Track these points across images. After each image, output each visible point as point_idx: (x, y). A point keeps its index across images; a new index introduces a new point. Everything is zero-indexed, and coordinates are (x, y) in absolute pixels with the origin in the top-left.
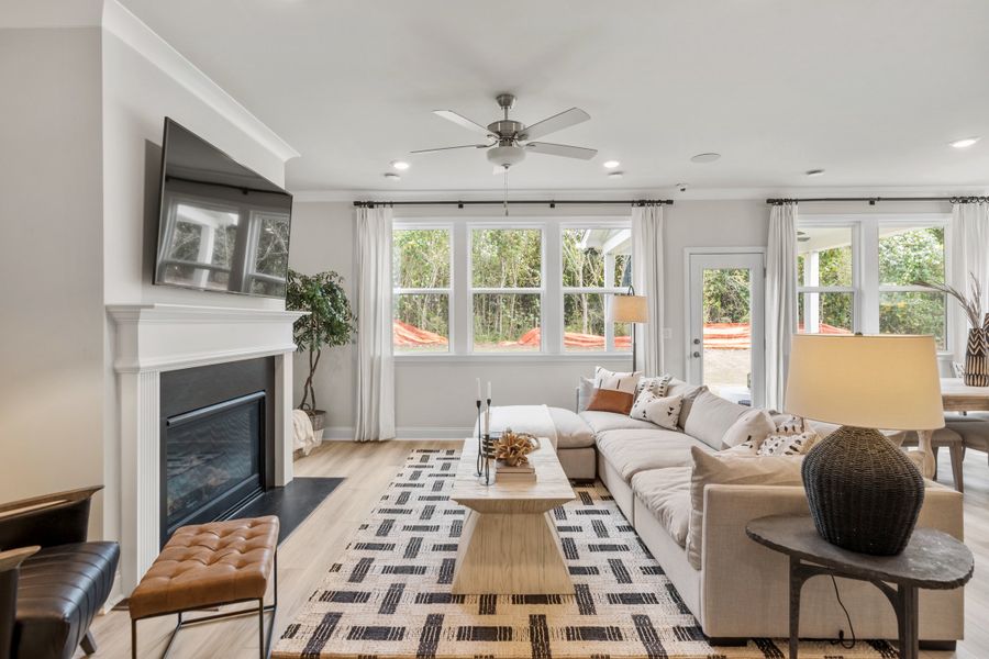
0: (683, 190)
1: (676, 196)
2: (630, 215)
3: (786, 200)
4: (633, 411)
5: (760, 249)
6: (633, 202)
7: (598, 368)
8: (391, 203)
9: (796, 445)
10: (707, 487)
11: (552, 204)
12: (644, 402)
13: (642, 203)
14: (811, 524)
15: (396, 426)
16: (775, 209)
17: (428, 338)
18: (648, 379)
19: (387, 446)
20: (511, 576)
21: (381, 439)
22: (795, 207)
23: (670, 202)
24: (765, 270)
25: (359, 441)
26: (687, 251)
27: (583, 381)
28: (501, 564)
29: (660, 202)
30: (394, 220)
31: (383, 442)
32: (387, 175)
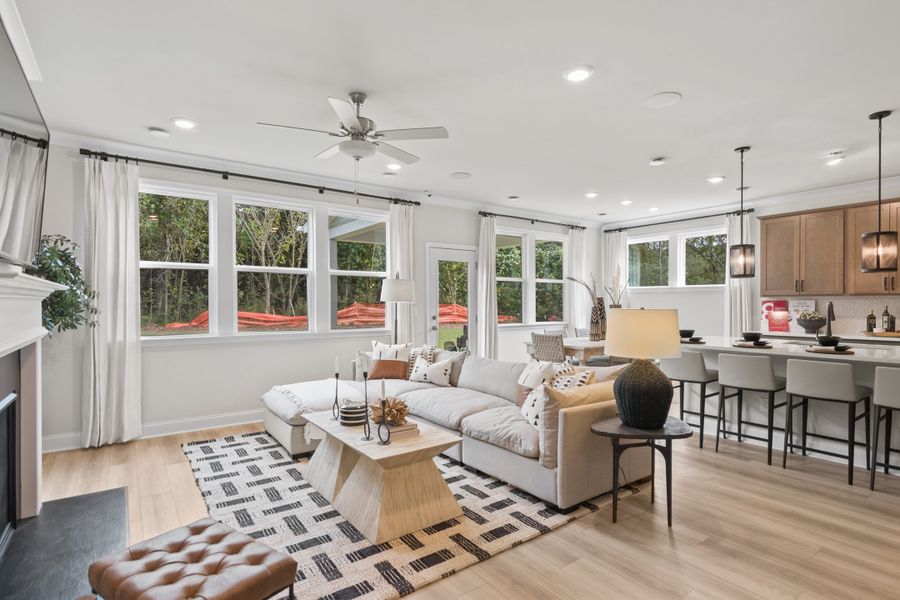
0: (430, 196)
1: (422, 199)
3: (490, 214)
4: (413, 376)
5: (474, 248)
6: (390, 199)
7: (374, 342)
8: (137, 160)
9: (584, 380)
10: (562, 411)
12: (421, 367)
13: (396, 201)
14: (619, 422)
15: (143, 422)
16: (484, 220)
18: (417, 349)
19: (137, 446)
20: (418, 515)
21: (125, 440)
22: (495, 220)
23: (418, 204)
24: (477, 264)
25: (92, 448)
26: (428, 245)
27: (360, 354)
28: (410, 508)
29: (411, 202)
30: (140, 180)
31: (128, 443)
32: (152, 129)
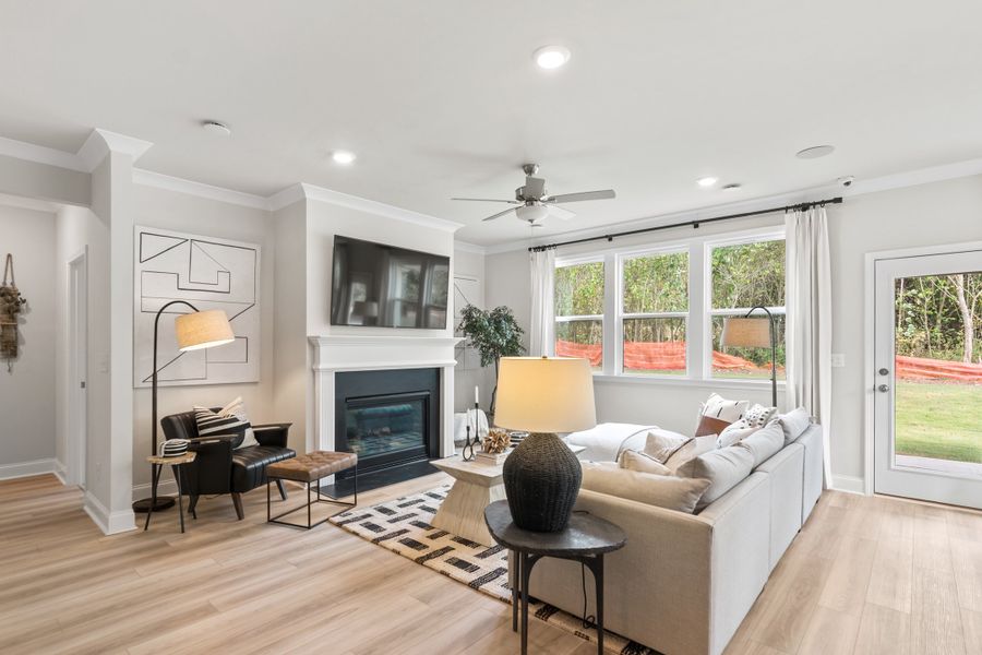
0: (847, 184)
2: (784, 223)
6: (787, 209)
8: (554, 245)
11: (696, 224)
13: (805, 207)
17: (730, 362)
23: (838, 200)
26: (869, 258)
29: (823, 202)
